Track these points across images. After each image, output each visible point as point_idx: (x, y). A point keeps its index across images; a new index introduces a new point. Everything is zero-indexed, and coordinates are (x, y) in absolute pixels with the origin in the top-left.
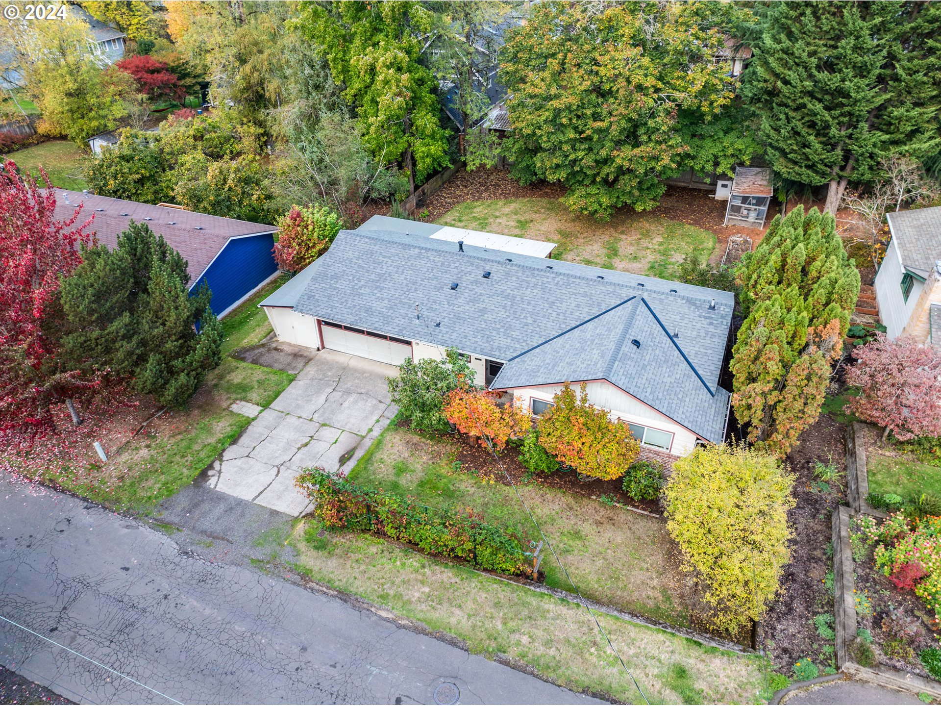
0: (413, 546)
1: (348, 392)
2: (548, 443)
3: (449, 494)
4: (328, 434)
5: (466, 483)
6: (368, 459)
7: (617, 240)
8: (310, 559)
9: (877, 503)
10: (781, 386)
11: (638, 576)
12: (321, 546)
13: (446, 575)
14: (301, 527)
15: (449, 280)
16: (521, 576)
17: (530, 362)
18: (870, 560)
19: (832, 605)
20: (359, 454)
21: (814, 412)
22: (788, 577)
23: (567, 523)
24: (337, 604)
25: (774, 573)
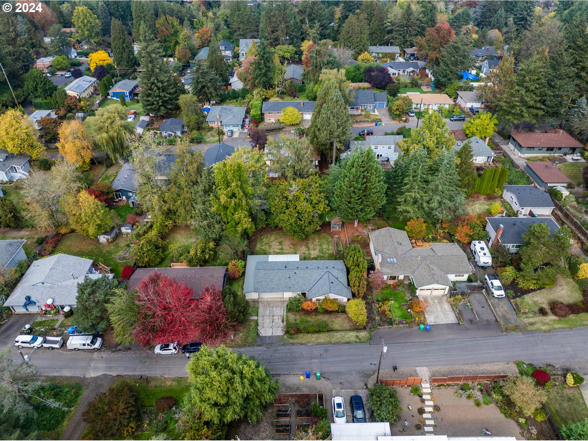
0: (308, 332)
1: (273, 307)
2: (324, 307)
3: (307, 322)
4: (275, 318)
5: (309, 319)
6: (287, 320)
7: (308, 243)
8: (291, 341)
9: (378, 301)
10: (359, 286)
11: (345, 325)
12: (292, 338)
13: (316, 335)
14: (285, 336)
15: (288, 276)
16: (328, 331)
17: (313, 291)
18: (378, 311)
19: (375, 319)
20: (285, 320)
21: (365, 289)
22: (368, 317)
23: (330, 320)
24: (302, 346)
25: (366, 317)
